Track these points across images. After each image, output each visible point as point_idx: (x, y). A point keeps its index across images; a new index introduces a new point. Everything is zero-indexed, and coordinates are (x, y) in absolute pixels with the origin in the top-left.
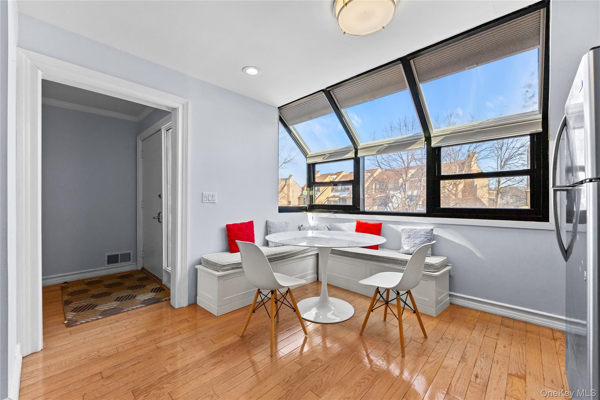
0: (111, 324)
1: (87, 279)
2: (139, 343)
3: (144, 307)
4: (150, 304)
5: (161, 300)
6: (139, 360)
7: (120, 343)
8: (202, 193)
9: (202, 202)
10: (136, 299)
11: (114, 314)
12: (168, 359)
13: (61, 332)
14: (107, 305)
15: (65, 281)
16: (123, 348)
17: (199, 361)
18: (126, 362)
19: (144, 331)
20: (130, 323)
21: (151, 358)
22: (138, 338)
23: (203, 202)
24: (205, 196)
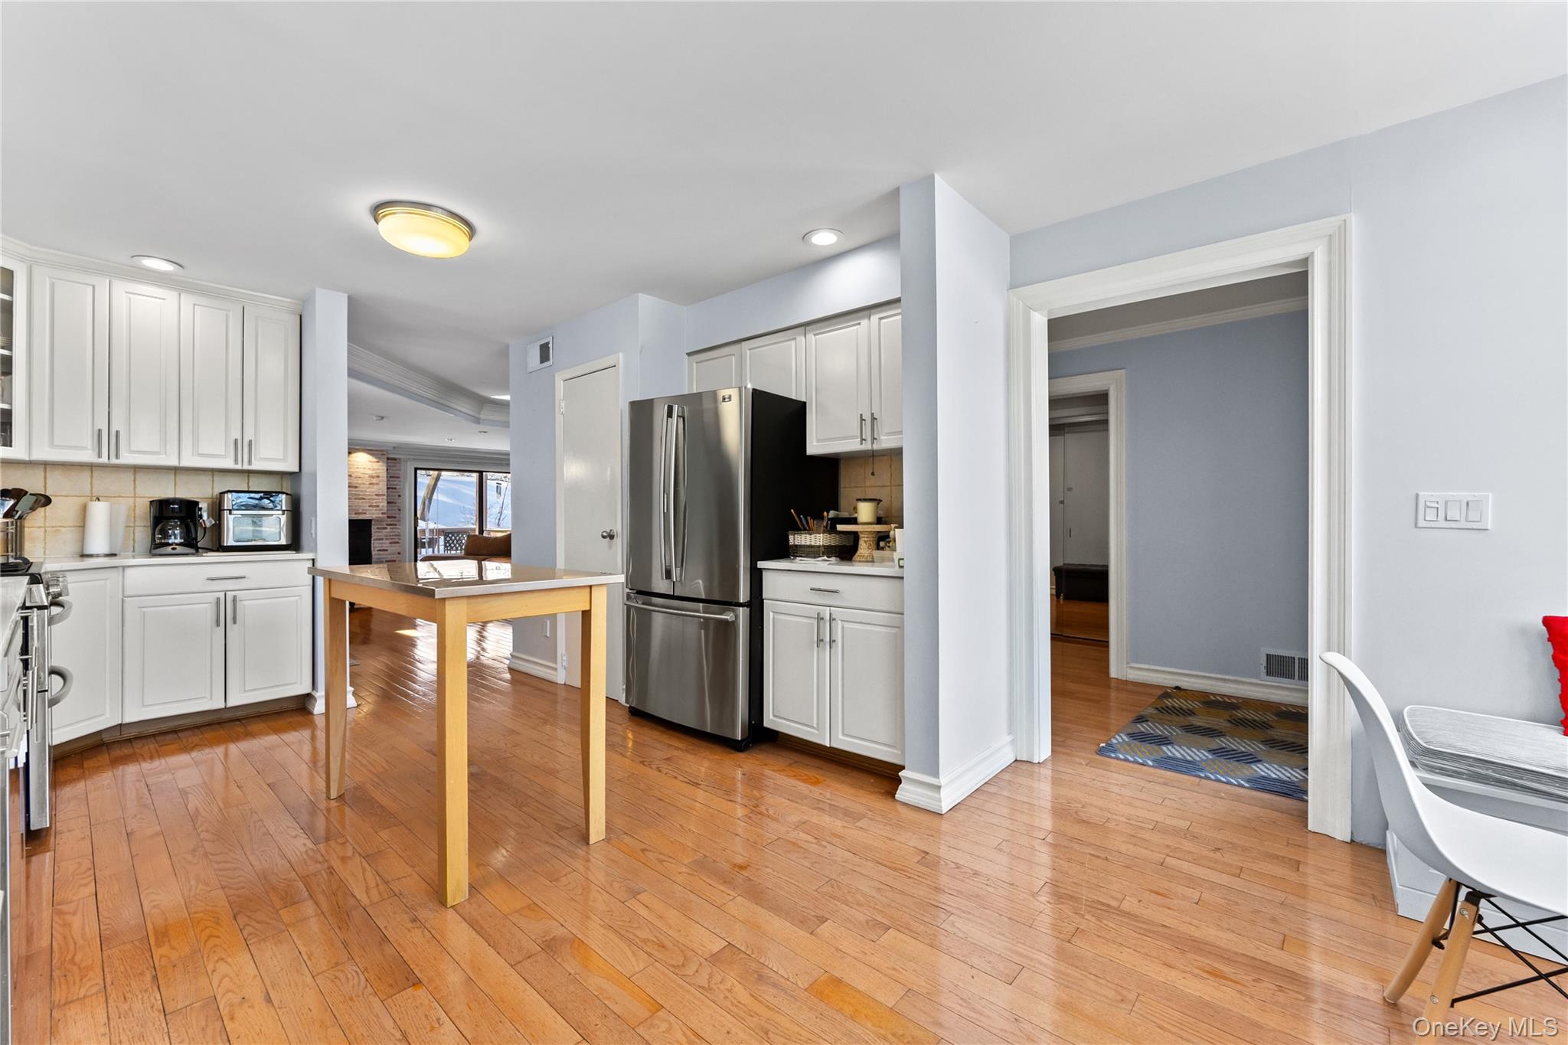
0: (1151, 782)
1: (1214, 695)
2: (1147, 836)
3: (1245, 787)
4: (1263, 790)
5: (1299, 795)
6: (1111, 856)
7: (1123, 816)
8: (1417, 495)
9: (1416, 526)
10: (1253, 766)
11: (1176, 771)
12: (1151, 891)
13: (1084, 754)
14: (1189, 752)
15: (1179, 685)
16: (1117, 825)
17: (1194, 941)
18: (1090, 845)
19: (1184, 824)
20: (1180, 799)
21: (1130, 868)
22: (1157, 827)
23: (1420, 525)
24: (1428, 504)
